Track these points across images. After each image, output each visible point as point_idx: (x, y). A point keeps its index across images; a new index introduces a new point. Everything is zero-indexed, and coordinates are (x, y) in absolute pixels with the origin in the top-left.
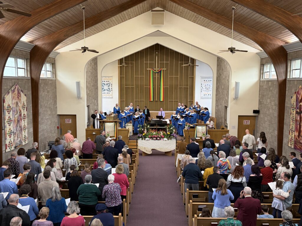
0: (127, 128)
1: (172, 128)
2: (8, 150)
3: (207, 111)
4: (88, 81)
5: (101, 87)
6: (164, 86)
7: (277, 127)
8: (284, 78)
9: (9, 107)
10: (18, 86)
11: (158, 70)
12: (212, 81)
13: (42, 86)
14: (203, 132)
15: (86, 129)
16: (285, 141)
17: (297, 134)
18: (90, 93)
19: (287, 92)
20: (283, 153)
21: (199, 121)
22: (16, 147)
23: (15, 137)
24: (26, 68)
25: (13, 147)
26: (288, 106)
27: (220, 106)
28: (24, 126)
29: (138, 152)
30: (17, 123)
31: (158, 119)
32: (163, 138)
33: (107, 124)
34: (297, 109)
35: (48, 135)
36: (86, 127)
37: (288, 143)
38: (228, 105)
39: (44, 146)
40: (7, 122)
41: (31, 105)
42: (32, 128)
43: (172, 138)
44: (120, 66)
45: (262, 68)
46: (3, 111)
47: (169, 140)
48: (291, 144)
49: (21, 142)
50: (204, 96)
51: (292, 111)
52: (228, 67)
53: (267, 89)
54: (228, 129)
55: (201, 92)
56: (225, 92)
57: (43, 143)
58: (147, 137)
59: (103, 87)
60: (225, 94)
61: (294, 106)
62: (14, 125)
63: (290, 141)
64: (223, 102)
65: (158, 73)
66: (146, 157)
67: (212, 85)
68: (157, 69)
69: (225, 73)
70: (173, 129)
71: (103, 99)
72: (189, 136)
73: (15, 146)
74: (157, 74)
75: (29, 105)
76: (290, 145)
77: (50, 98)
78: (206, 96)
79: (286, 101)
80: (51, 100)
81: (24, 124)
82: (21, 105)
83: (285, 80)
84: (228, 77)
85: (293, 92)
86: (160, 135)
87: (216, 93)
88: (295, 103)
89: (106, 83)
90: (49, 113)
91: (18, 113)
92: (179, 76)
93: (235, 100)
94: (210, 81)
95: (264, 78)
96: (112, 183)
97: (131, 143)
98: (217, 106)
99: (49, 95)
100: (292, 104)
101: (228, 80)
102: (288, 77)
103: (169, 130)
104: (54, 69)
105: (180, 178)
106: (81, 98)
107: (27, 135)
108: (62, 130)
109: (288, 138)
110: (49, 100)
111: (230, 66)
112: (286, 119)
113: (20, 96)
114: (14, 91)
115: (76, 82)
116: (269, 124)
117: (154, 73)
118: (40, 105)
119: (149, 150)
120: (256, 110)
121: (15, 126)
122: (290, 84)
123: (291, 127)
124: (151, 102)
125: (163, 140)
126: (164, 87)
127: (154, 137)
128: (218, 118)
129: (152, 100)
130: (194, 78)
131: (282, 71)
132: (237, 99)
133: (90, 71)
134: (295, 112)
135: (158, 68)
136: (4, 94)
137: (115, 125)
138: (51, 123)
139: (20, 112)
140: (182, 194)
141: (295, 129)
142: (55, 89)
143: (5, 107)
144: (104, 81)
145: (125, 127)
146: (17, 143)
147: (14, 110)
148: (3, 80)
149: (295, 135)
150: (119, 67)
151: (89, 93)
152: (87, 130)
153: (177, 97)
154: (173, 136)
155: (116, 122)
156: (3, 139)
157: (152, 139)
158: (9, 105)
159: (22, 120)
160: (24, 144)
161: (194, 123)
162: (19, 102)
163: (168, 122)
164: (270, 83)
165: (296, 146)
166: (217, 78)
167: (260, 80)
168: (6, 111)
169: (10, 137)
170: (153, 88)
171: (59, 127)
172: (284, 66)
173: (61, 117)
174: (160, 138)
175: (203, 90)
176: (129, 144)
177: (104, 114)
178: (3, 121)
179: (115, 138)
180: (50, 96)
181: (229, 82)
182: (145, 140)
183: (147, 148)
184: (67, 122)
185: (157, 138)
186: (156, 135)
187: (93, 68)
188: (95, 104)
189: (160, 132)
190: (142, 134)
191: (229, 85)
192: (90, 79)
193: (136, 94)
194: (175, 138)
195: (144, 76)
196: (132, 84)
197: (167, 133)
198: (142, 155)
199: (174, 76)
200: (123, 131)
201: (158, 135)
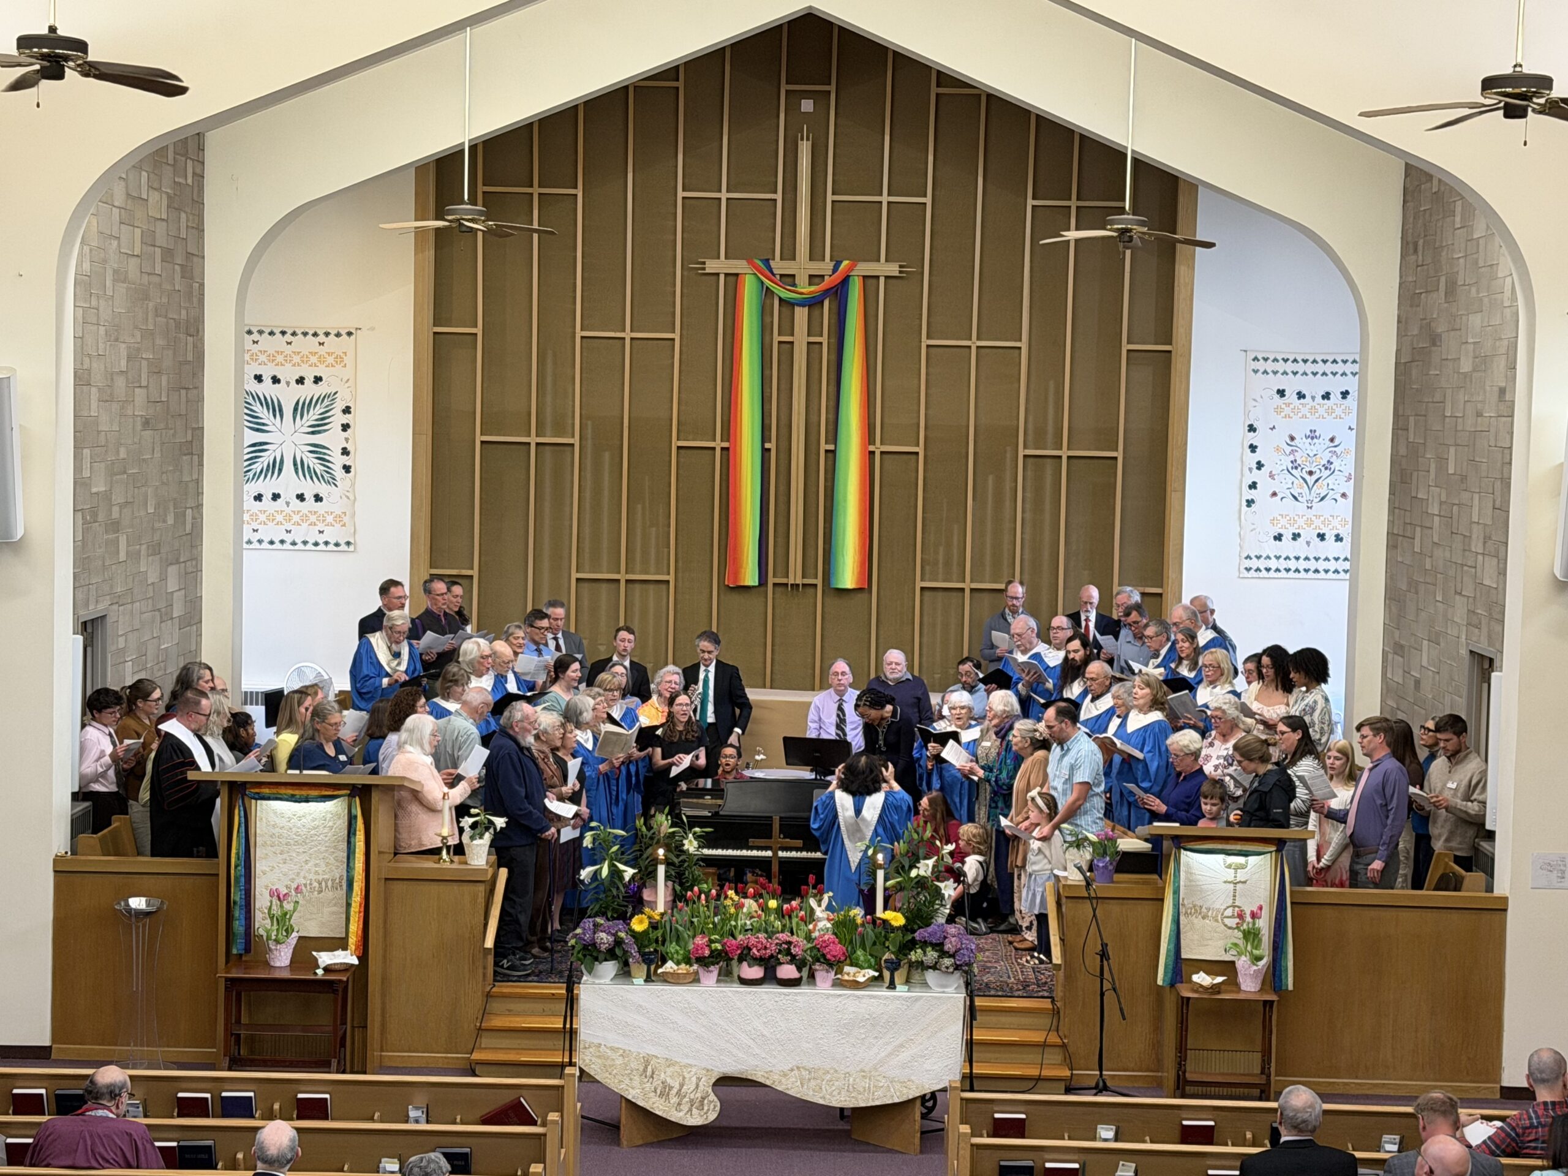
0: (478, 854)
1: (925, 868)
4: (97, 368)
5: (241, 437)
11: (813, 279)
12: (1352, 401)
14: (1241, 916)
15: (57, 860)
18: (118, 498)
27: (1426, 655)
29: (574, 1106)
32: (837, 964)
33: (274, 817)
36: (61, 843)
38: (1497, 638)
43: (921, 965)
44: (438, 231)
47: (892, 986)
50: (1273, 548)
52: (1506, 265)
54: (1498, 893)
55: (1250, 503)
56: (1479, 510)
58: (672, 948)
59: (253, 437)
60: (1477, 532)
64: (1460, 614)
65: (813, 303)
66: (653, 1154)
67: (1348, 441)
68: (802, 266)
69: (1475, 320)
71: (255, 561)
72: (1104, 955)
74: (801, 314)
78: (1300, 548)
84: (1501, 364)
86: (808, 938)
87: (1391, 523)
89: (288, 395)
92: (1024, 345)
94: (1336, 397)
98: (1399, 649)
101: (1502, 391)
103: (900, 888)
106: (16, 548)
117: (776, 309)
119: (690, 1086)
124: (736, 599)
125: (836, 983)
126: (878, 448)
127: (745, 955)
129: (750, 577)
130: (1177, 362)
133: (120, 277)
135: (815, 254)
137: (352, 819)
144: (276, 380)
150: (420, 233)
151: (107, 495)
152: (63, 873)
153: (1006, 546)
154: (939, 946)
155: (362, 792)
157: (726, 975)
166: (1402, 370)
170: (765, 452)
174: (800, 966)
175: (1266, 486)
176: (498, 1022)
179: (350, 958)
181: (1513, 415)
182: (651, 977)
183: (670, 1063)
185: (769, 964)
186: (762, 936)
187: (161, 240)
188: (162, 605)
189: (813, 902)
190: (626, 919)
191: (1511, 448)
192: (124, 353)
193: (587, 516)
194: (957, 967)
195: (676, 336)
196: (549, 410)
197: (880, 913)
198: (617, 1142)
199: (974, 343)
200: (434, 887)
201: (785, 936)
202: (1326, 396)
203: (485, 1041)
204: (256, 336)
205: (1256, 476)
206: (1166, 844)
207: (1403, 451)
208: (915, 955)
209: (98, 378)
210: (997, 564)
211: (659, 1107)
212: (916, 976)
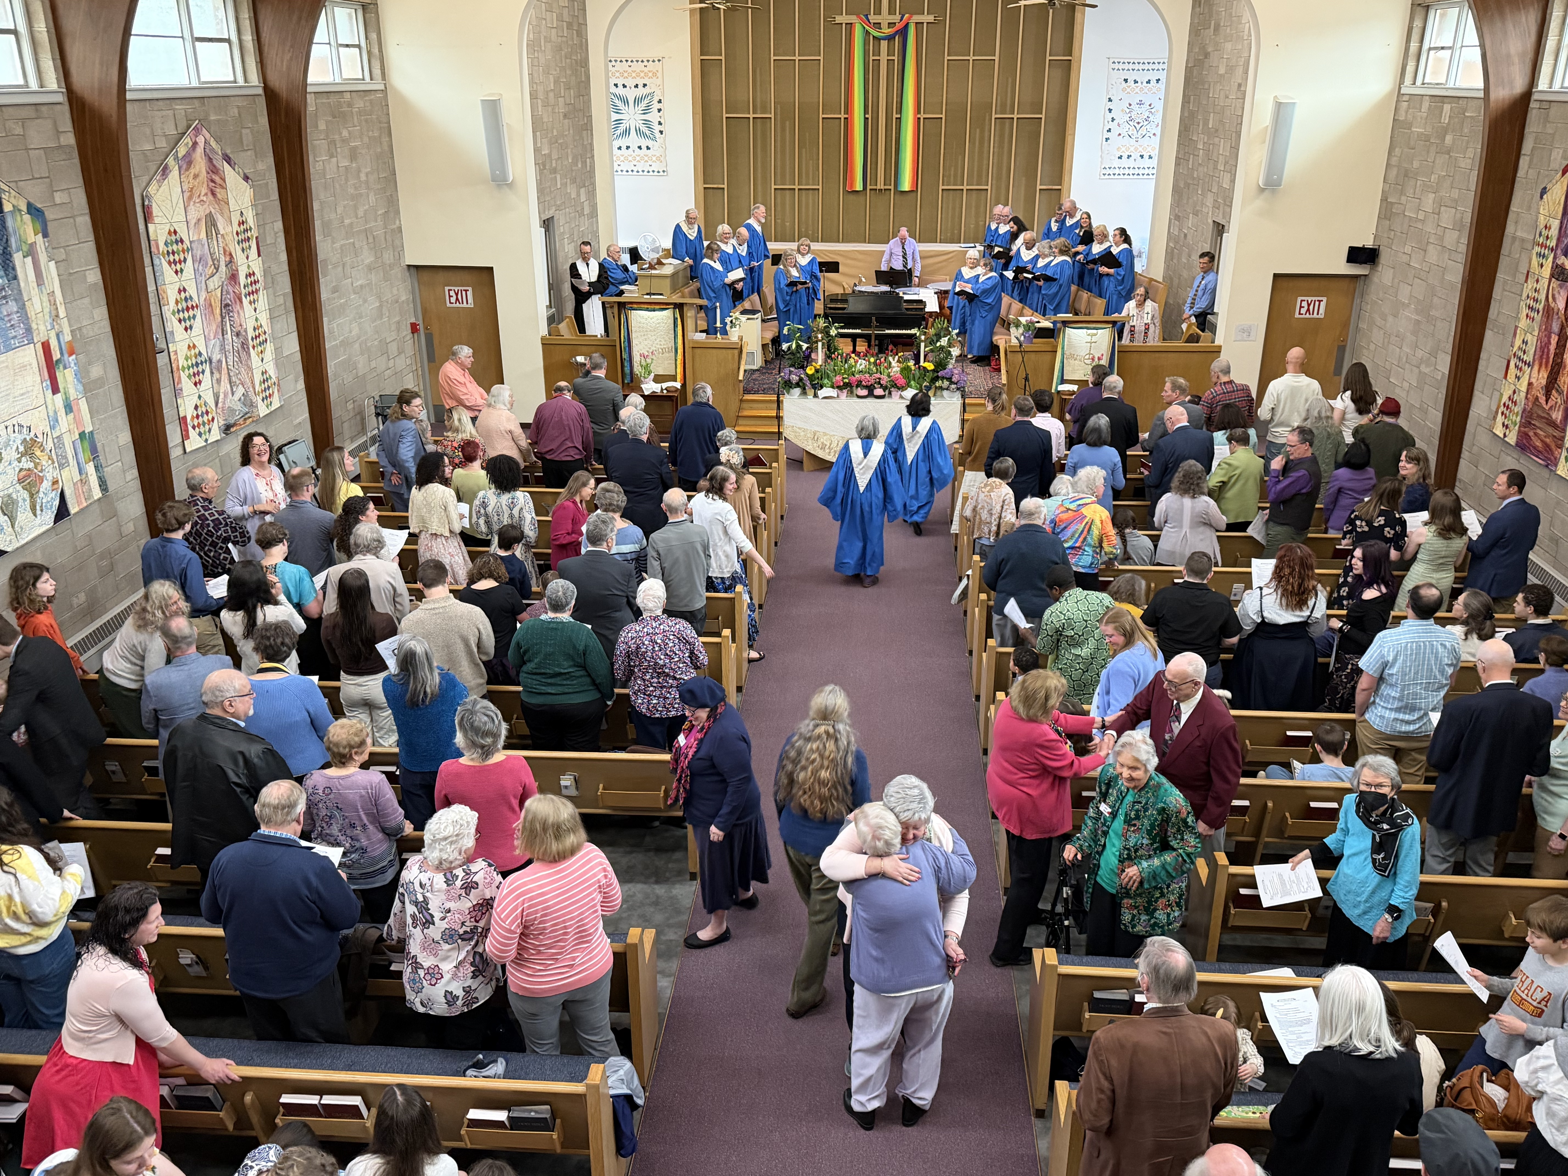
0: (734, 335)
1: (944, 341)
2: (194, 442)
3: (1126, 246)
4: (540, 89)
5: (609, 116)
6: (918, 110)
7: (1451, 339)
8: (1519, 86)
9: (177, 242)
10: (208, 135)
11: (891, 25)
12: (1162, 85)
13: (322, 126)
14: (1093, 359)
15: (543, 339)
16: (1480, 407)
17: (1540, 377)
18: (555, 156)
19: (1524, 162)
20: (1461, 460)
21: (1081, 297)
22: (227, 429)
23: (219, 381)
24: (234, 38)
25: (215, 427)
26: (1519, 234)
27: (1191, 221)
28: (255, 329)
29: (783, 457)
30: (223, 318)
31: (885, 288)
32: (902, 388)
33: (639, 318)
34: (1559, 252)
35: (373, 364)
36: (544, 330)
37: (1495, 418)
38: (1228, 216)
39: (358, 417)
40: (173, 313)
41: (279, 225)
42: (296, 334)
43: (941, 388)
44: (701, 9)
45: (1418, 23)
46: (147, 261)
48: (1507, 427)
49: (246, 400)
50: (1117, 163)
51: (1535, 261)
52: (1247, 16)
53: (1427, 139)
54: (1217, 343)
55: (1107, 139)
56: (1223, 148)
57: (350, 406)
58: (826, 381)
59: (615, 116)
60: (1222, 159)
61: (1547, 238)
62: (209, 324)
63: (1502, 409)
64: (1209, 201)
65: (890, 38)
66: (817, 473)
67: (1159, 106)
68: (885, 18)
69: (1228, 46)
70: (950, 345)
71: (620, 181)
72: (1026, 379)
73: (222, 423)
74: (884, 44)
75: (268, 227)
76: (1499, 431)
77: (367, 182)
78: (1131, 163)
79: (1514, 208)
80: (372, 198)
81: (257, 319)
82: (229, 229)
83: (1526, 96)
84: (1240, 70)
85: (1553, 166)
86: (889, 376)
87: (1178, 152)
88: (1555, 224)
89: (631, 94)
90: (368, 257)
91: (223, 268)
92: (997, 58)
93: (1266, 193)
94: (1153, 82)
95: (1419, 82)
96: (656, 618)
97: (751, 409)
98: (1177, 217)
99: (359, 171)
100: (1542, 226)
101: (1240, 85)
102: (1542, 84)
103: (932, 351)
104: (373, 36)
105: (967, 586)
106: (511, 186)
107: (272, 372)
108: (436, 342)
109: (1497, 394)
110: (361, 195)
111: (1254, 16)
112: (1500, 301)
113: (222, 187)
114: (188, 161)
115: (482, 101)
116: (1418, 322)
117: (872, 42)
118: (318, 224)
119: (834, 445)
120: (1363, 249)
121: (216, 332)
122: (1546, 120)
123: (1518, 342)
124: (852, 197)
125: (901, 397)
126: (922, 116)
127: (859, 384)
128: (1176, 281)
129: (859, 186)
130: (1074, 65)
131: (1513, 51)
132: (1273, 192)
133: (548, 40)
134: (1547, 272)
135: (891, 11)
136: (145, 179)
137: (675, 319)
138: (381, 306)
139: (231, 261)
140: (971, 653)
141: (1538, 353)
142: (385, 139)
143: (156, 241)
144: (624, 86)
145: (724, 332)
146: (232, 411)
147: (198, 254)
148: (129, 107)
149: (1530, 384)
150: (692, 11)
151: (550, 155)
152: (547, 345)
153: (985, 167)
154: (949, 379)
155: (679, 307)
156: (166, 394)
157: (850, 394)
158: (175, 232)
159: (241, 302)
160: (263, 410)
161: (1056, 311)
162: (222, 214)
163: (932, 306)
164: (1447, 107)
165: (1531, 434)
166: (1189, 70)
167: (1400, 88)
168: (165, 265)
169: (195, 384)
170: (866, 119)
171: (421, 327)
172: (1529, 19)
173: (426, 275)
174: (885, 388)
175: (1116, 130)
176: (746, 413)
177: (626, 259)
178: (154, 308)
179: (678, 385)
180: (363, 177)
181: (1244, 99)
182: (816, 396)
183: (825, 434)
184: (453, 300)
185: (870, 389)
186: (867, 375)
187: (566, 18)
188: (579, 209)
189: (891, 359)
190: (803, 368)
191: (1242, 116)
192: (552, 80)
193: (779, 156)
194: (958, 389)
195: (821, 58)
196: (758, 100)
197: (922, 363)
198: (802, 469)
199: (971, 58)
200: (714, 351)
201: (878, 375)
202: (1148, 82)
203: (740, 422)
204: (613, 63)
205: (1112, 125)
206: (1058, 325)
207: (1186, 114)
208: (939, 383)
209: (541, 95)
210: (980, 176)
211: (820, 454)
212: (939, 393)
